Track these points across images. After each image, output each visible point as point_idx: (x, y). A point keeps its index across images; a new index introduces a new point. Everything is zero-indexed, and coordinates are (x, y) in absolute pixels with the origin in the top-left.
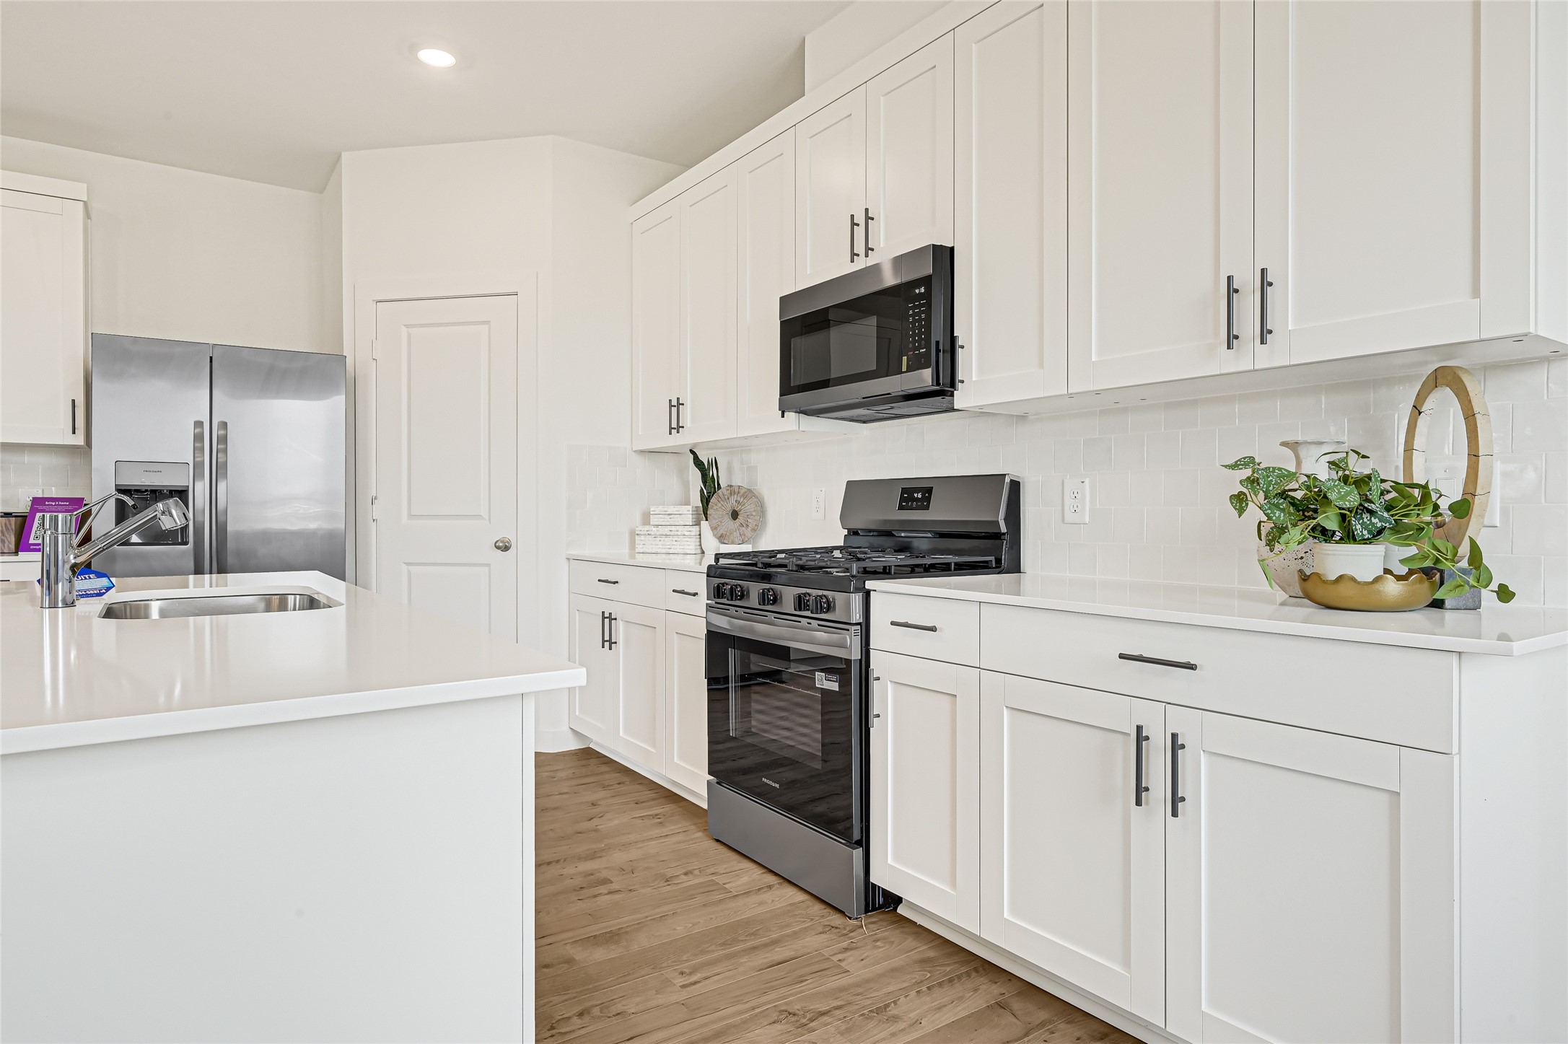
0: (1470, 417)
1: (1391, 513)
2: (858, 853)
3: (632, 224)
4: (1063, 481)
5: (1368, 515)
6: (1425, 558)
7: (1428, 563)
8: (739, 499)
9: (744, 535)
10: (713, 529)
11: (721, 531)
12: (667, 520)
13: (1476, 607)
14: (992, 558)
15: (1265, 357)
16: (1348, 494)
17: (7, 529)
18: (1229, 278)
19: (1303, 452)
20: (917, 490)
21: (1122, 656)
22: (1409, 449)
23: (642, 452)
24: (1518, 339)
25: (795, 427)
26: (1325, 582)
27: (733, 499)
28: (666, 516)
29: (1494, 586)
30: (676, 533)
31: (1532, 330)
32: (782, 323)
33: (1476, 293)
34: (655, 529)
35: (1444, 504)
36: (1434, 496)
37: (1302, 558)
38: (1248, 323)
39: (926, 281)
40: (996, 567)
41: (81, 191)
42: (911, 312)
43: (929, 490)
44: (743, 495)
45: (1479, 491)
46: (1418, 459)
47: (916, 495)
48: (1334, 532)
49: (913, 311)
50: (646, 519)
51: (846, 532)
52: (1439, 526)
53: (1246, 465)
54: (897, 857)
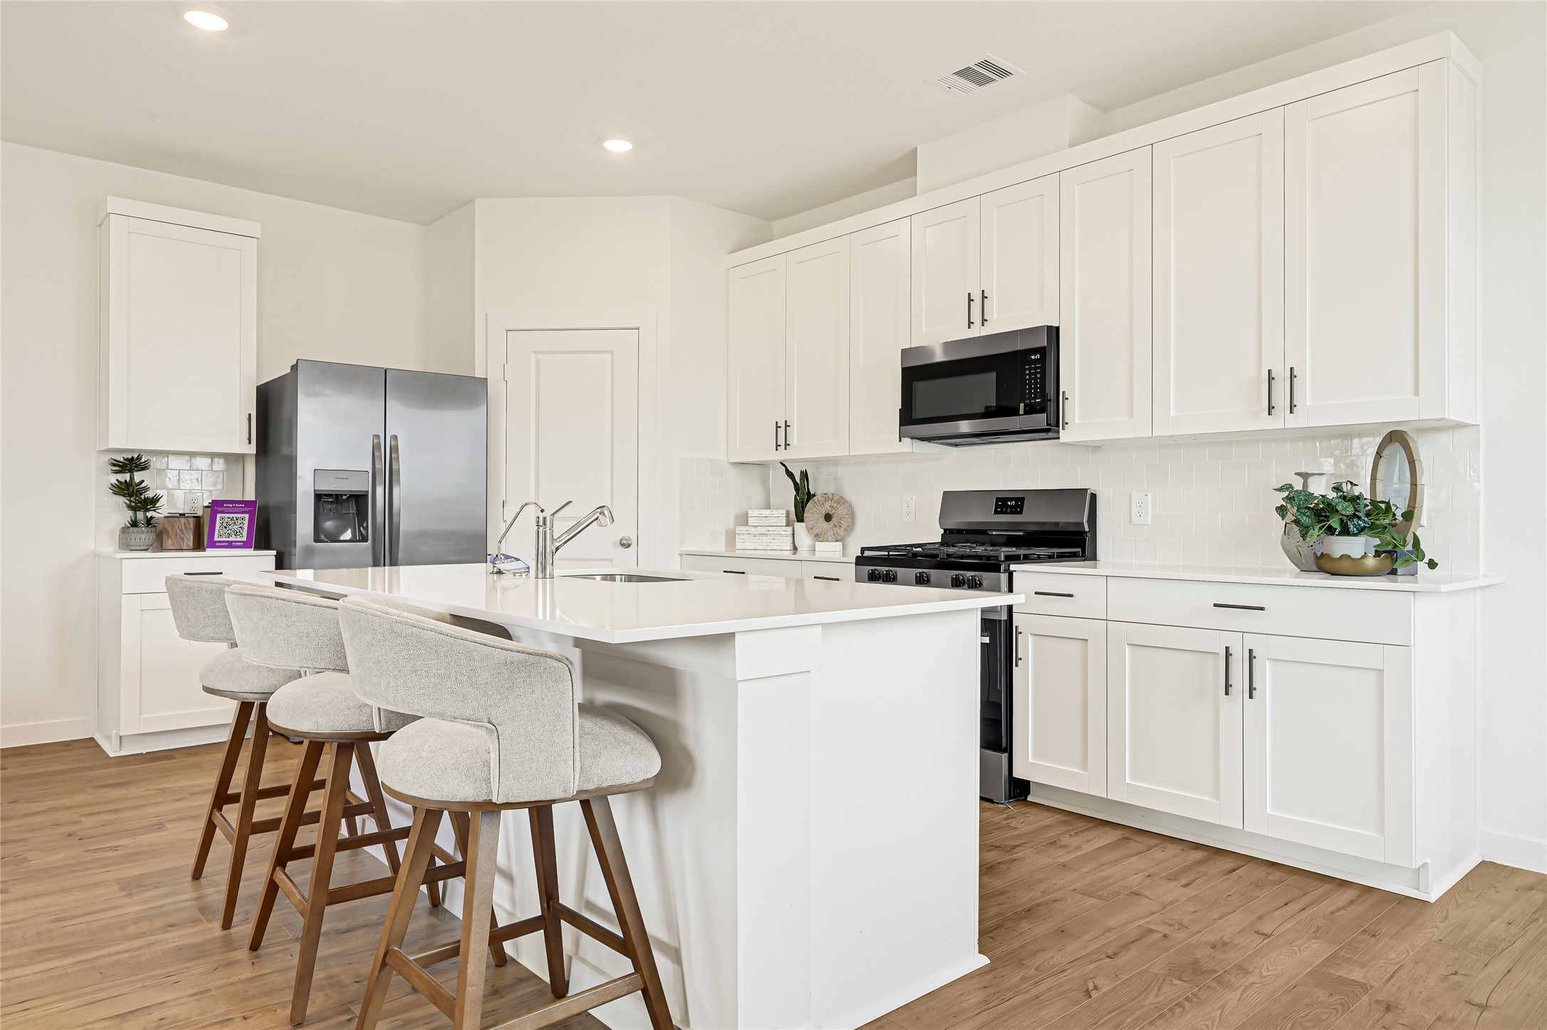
0: (1412, 462)
1: (1370, 518)
2: (1005, 756)
3: (728, 269)
4: (1130, 494)
5: (1357, 519)
6: (1388, 544)
7: (1390, 548)
8: (832, 504)
9: (838, 534)
10: (809, 529)
11: (817, 531)
12: (764, 522)
13: (1414, 574)
14: (1079, 550)
15: (1292, 422)
16: (1347, 507)
17: (186, 528)
18: (1269, 371)
19: (1310, 480)
20: (1011, 499)
21: (1215, 605)
22: (1374, 478)
23: (735, 463)
24: (1438, 420)
25: (910, 450)
26: (1333, 559)
27: (827, 505)
28: (762, 518)
29: (1426, 560)
30: (773, 533)
31: (1447, 417)
32: (903, 369)
33: (1417, 393)
34: (753, 529)
35: (1399, 513)
36: (1393, 508)
37: (1312, 546)
38: (1281, 400)
39: (1042, 351)
40: (1083, 556)
41: (255, 229)
42: (1027, 372)
43: (1022, 500)
44: (837, 501)
45: (1417, 506)
46: (1379, 485)
47: (1009, 503)
48: (1336, 529)
49: (1030, 371)
50: (743, 520)
51: (942, 531)
52: (1394, 526)
53: (1287, 489)
54: (1036, 756)
